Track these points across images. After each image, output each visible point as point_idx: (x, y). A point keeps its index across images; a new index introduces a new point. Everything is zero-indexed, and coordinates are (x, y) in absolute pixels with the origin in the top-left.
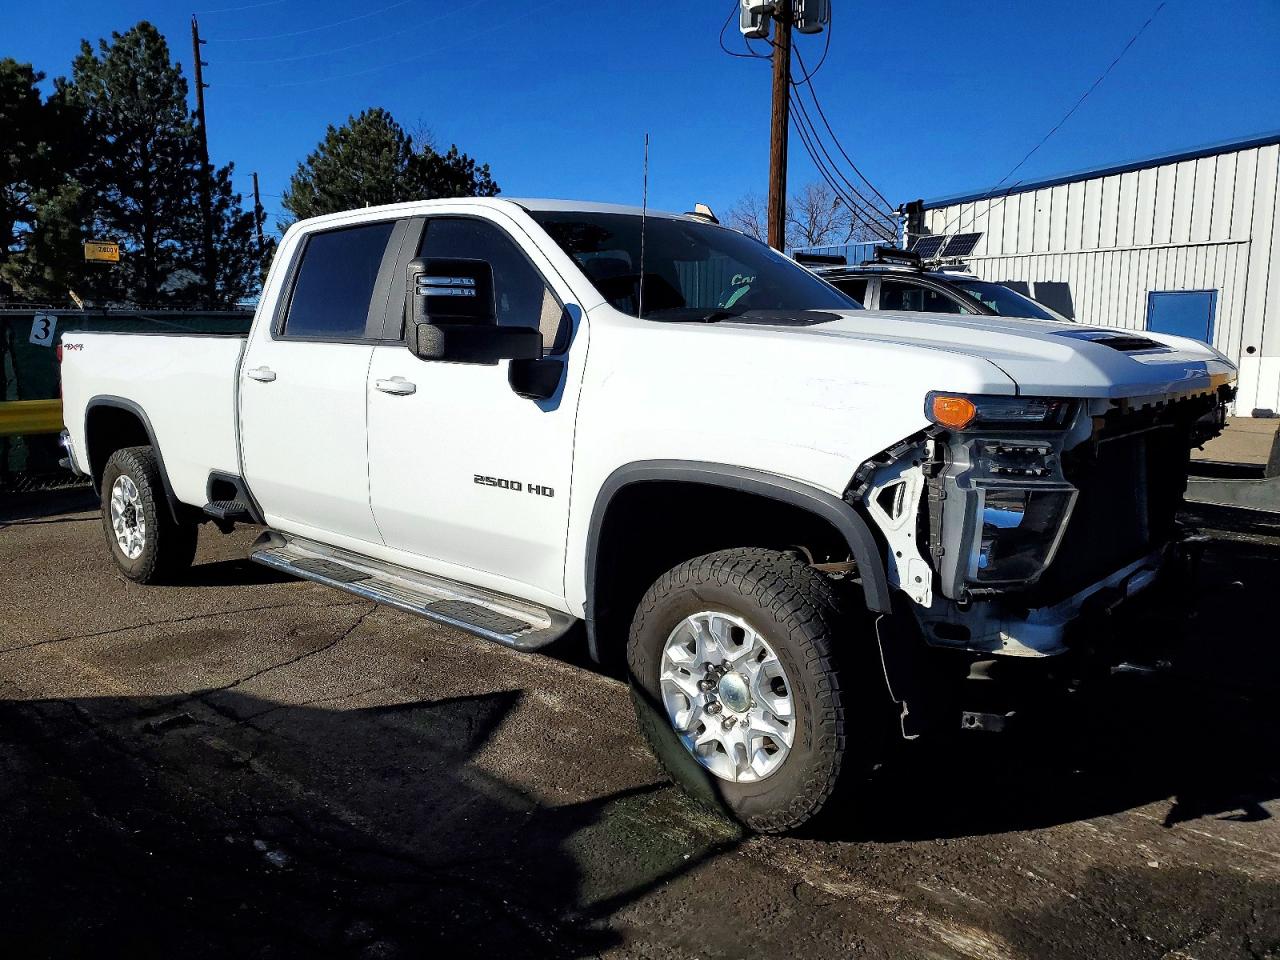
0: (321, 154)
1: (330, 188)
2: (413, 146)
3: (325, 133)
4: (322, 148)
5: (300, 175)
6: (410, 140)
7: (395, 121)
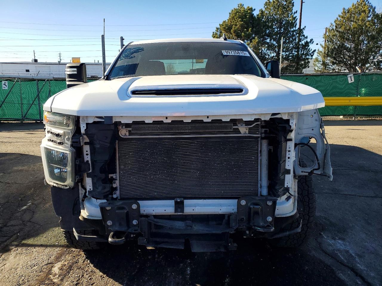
0: (339, 19)
1: (340, 30)
2: (376, 10)
3: (342, 11)
4: (339, 16)
5: (331, 27)
6: (375, 8)
7: (370, 2)
